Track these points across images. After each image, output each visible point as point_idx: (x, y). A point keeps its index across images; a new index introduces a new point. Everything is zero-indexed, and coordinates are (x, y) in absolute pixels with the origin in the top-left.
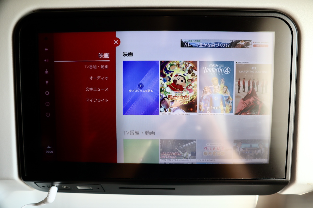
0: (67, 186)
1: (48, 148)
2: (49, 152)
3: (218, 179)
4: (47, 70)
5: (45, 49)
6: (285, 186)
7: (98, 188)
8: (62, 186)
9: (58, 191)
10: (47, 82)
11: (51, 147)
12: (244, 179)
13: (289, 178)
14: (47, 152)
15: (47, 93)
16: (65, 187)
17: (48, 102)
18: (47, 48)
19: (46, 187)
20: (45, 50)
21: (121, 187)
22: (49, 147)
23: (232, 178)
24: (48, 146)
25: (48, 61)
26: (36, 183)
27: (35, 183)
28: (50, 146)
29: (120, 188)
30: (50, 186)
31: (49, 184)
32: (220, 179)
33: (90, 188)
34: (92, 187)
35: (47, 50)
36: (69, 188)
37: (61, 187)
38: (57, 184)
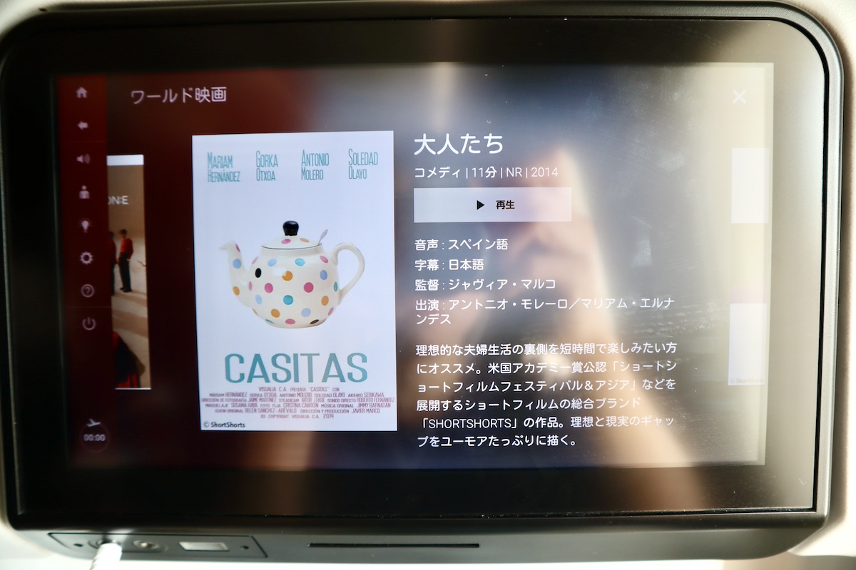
0: (150, 543)
1: (90, 425)
2: (95, 438)
3: (610, 515)
4: (84, 187)
5: (78, 122)
6: (814, 531)
7: (246, 548)
8: (136, 543)
9: (123, 558)
10: (85, 224)
11: (98, 423)
12: (690, 513)
13: (824, 508)
14: (89, 437)
15: (86, 258)
16: (144, 545)
17: (88, 286)
18: (84, 121)
19: (86, 546)
20: (79, 128)
21: (314, 542)
22: (94, 424)
23: (654, 511)
24: (91, 420)
25: (88, 159)
26: (53, 535)
27: (50, 534)
28: (96, 421)
29: (312, 545)
30: (97, 543)
31: (97, 538)
32: (615, 515)
33: (220, 545)
34: (227, 544)
35: (85, 129)
36: (156, 547)
37: (133, 544)
38: (120, 536)
